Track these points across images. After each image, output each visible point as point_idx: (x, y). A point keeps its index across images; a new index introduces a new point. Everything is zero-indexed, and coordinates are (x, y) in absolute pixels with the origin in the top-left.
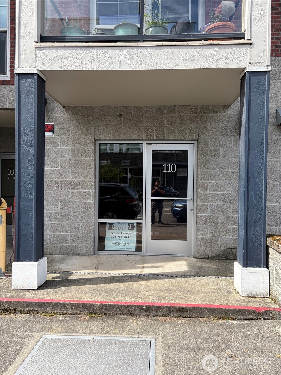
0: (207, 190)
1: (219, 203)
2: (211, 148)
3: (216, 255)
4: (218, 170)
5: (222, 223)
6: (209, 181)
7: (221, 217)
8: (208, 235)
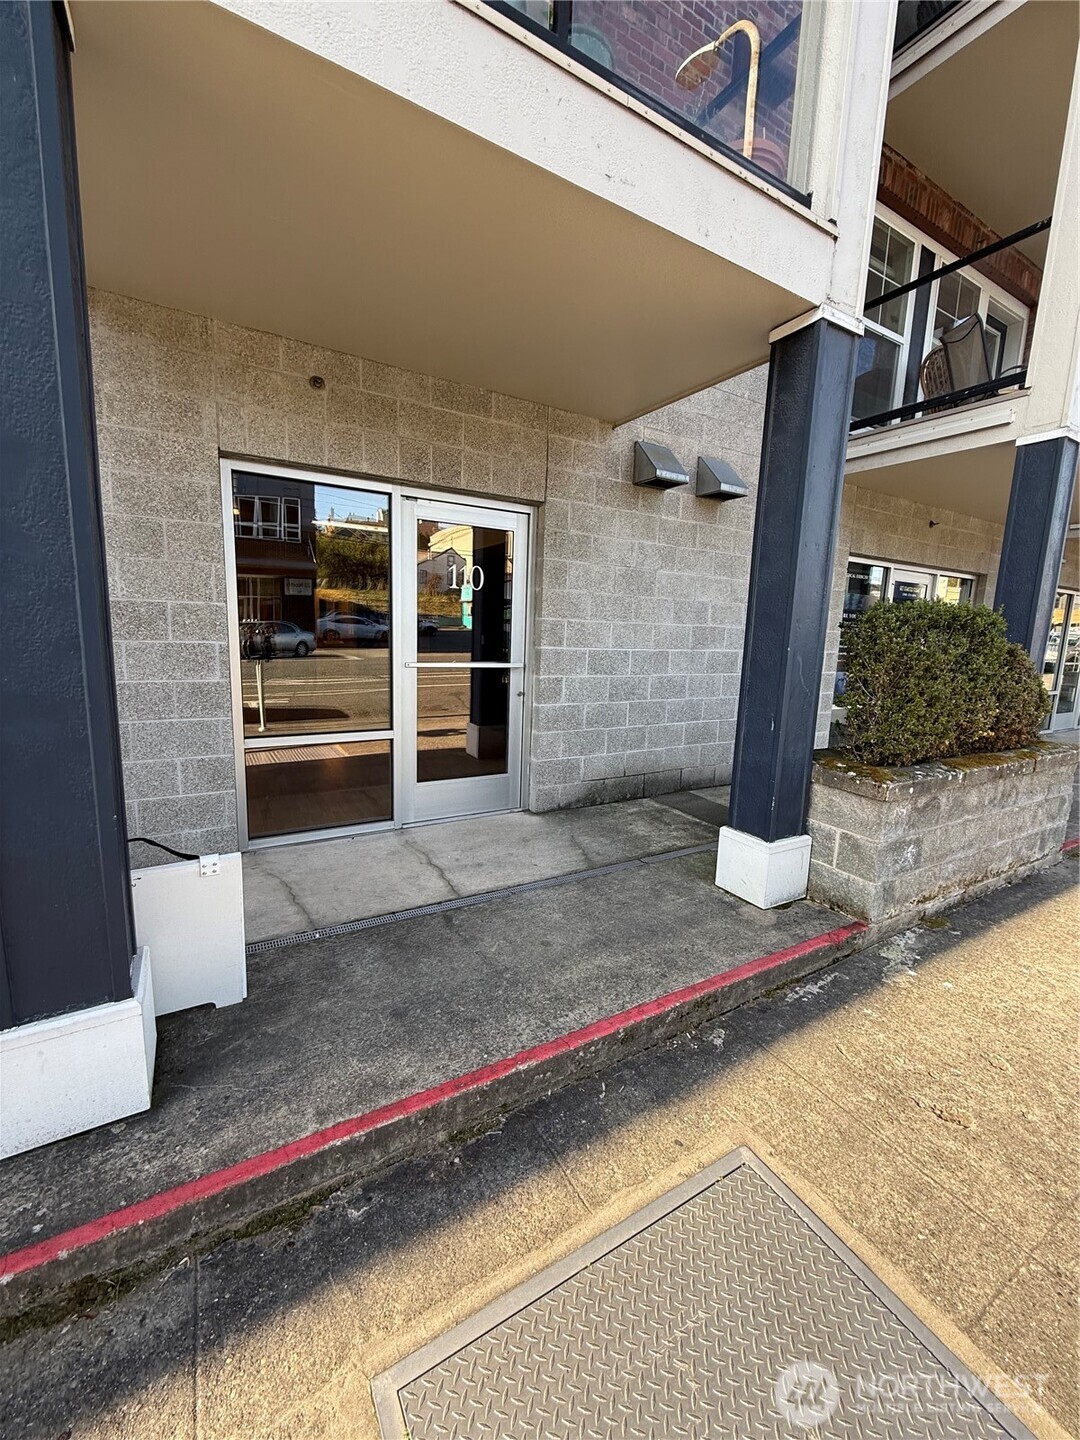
0: (561, 643)
1: (585, 676)
2: (573, 532)
3: (574, 799)
4: (586, 591)
5: (589, 724)
6: (565, 620)
7: (587, 707)
8: (560, 754)
